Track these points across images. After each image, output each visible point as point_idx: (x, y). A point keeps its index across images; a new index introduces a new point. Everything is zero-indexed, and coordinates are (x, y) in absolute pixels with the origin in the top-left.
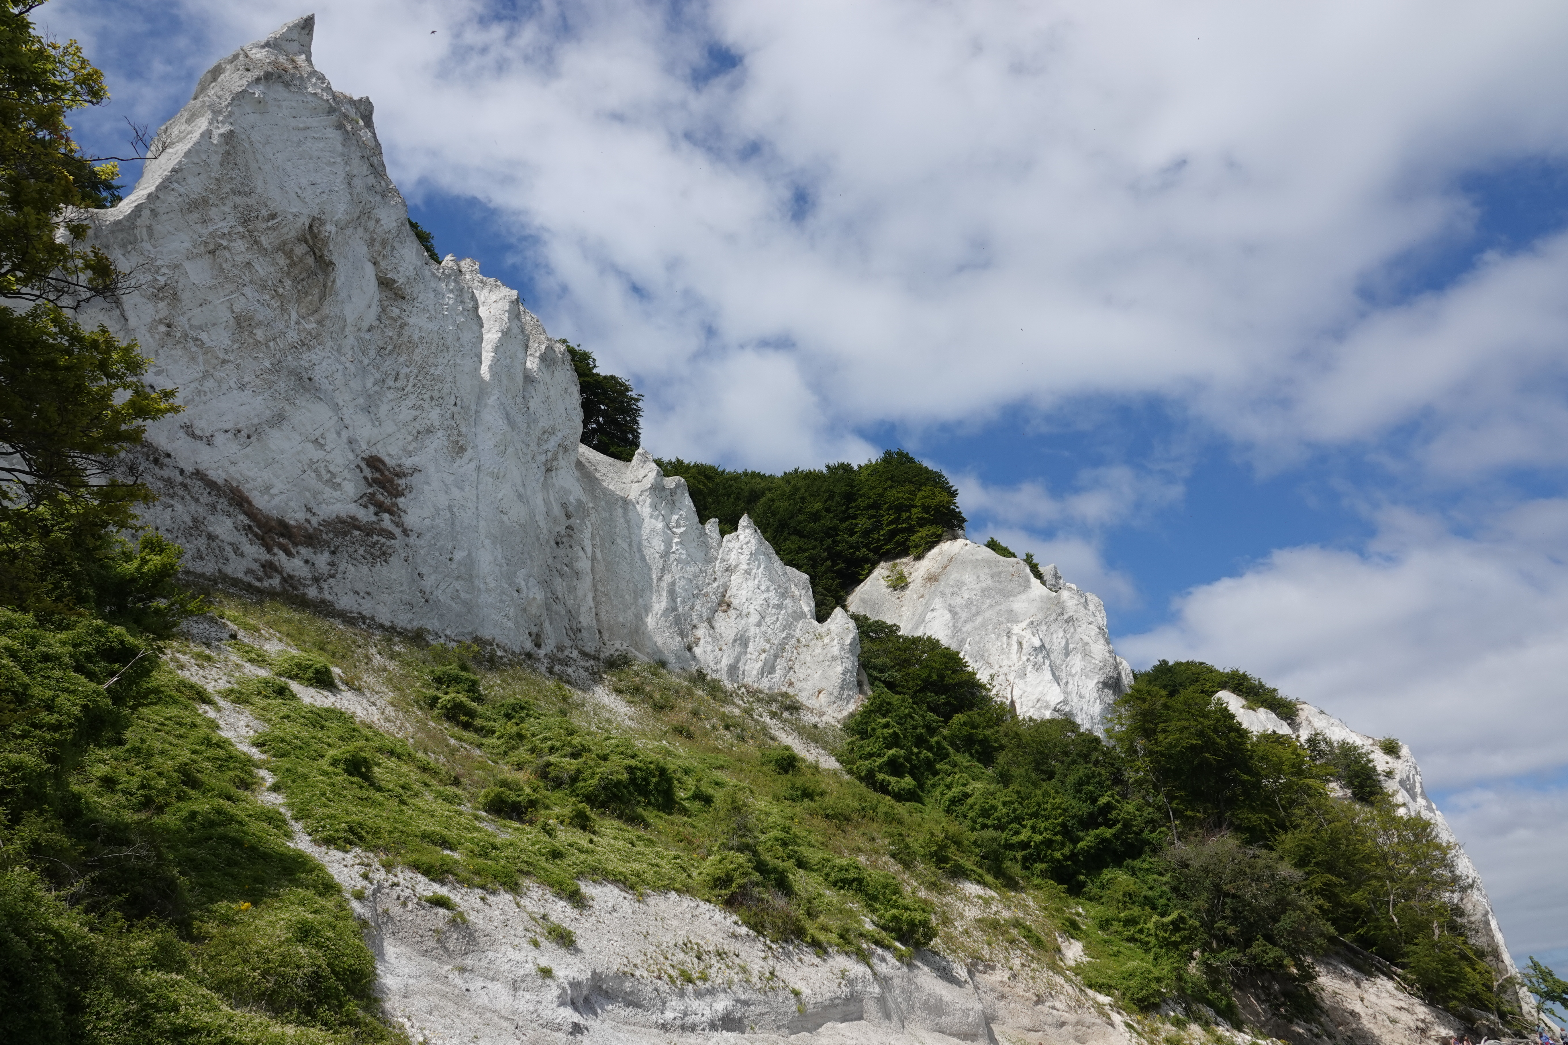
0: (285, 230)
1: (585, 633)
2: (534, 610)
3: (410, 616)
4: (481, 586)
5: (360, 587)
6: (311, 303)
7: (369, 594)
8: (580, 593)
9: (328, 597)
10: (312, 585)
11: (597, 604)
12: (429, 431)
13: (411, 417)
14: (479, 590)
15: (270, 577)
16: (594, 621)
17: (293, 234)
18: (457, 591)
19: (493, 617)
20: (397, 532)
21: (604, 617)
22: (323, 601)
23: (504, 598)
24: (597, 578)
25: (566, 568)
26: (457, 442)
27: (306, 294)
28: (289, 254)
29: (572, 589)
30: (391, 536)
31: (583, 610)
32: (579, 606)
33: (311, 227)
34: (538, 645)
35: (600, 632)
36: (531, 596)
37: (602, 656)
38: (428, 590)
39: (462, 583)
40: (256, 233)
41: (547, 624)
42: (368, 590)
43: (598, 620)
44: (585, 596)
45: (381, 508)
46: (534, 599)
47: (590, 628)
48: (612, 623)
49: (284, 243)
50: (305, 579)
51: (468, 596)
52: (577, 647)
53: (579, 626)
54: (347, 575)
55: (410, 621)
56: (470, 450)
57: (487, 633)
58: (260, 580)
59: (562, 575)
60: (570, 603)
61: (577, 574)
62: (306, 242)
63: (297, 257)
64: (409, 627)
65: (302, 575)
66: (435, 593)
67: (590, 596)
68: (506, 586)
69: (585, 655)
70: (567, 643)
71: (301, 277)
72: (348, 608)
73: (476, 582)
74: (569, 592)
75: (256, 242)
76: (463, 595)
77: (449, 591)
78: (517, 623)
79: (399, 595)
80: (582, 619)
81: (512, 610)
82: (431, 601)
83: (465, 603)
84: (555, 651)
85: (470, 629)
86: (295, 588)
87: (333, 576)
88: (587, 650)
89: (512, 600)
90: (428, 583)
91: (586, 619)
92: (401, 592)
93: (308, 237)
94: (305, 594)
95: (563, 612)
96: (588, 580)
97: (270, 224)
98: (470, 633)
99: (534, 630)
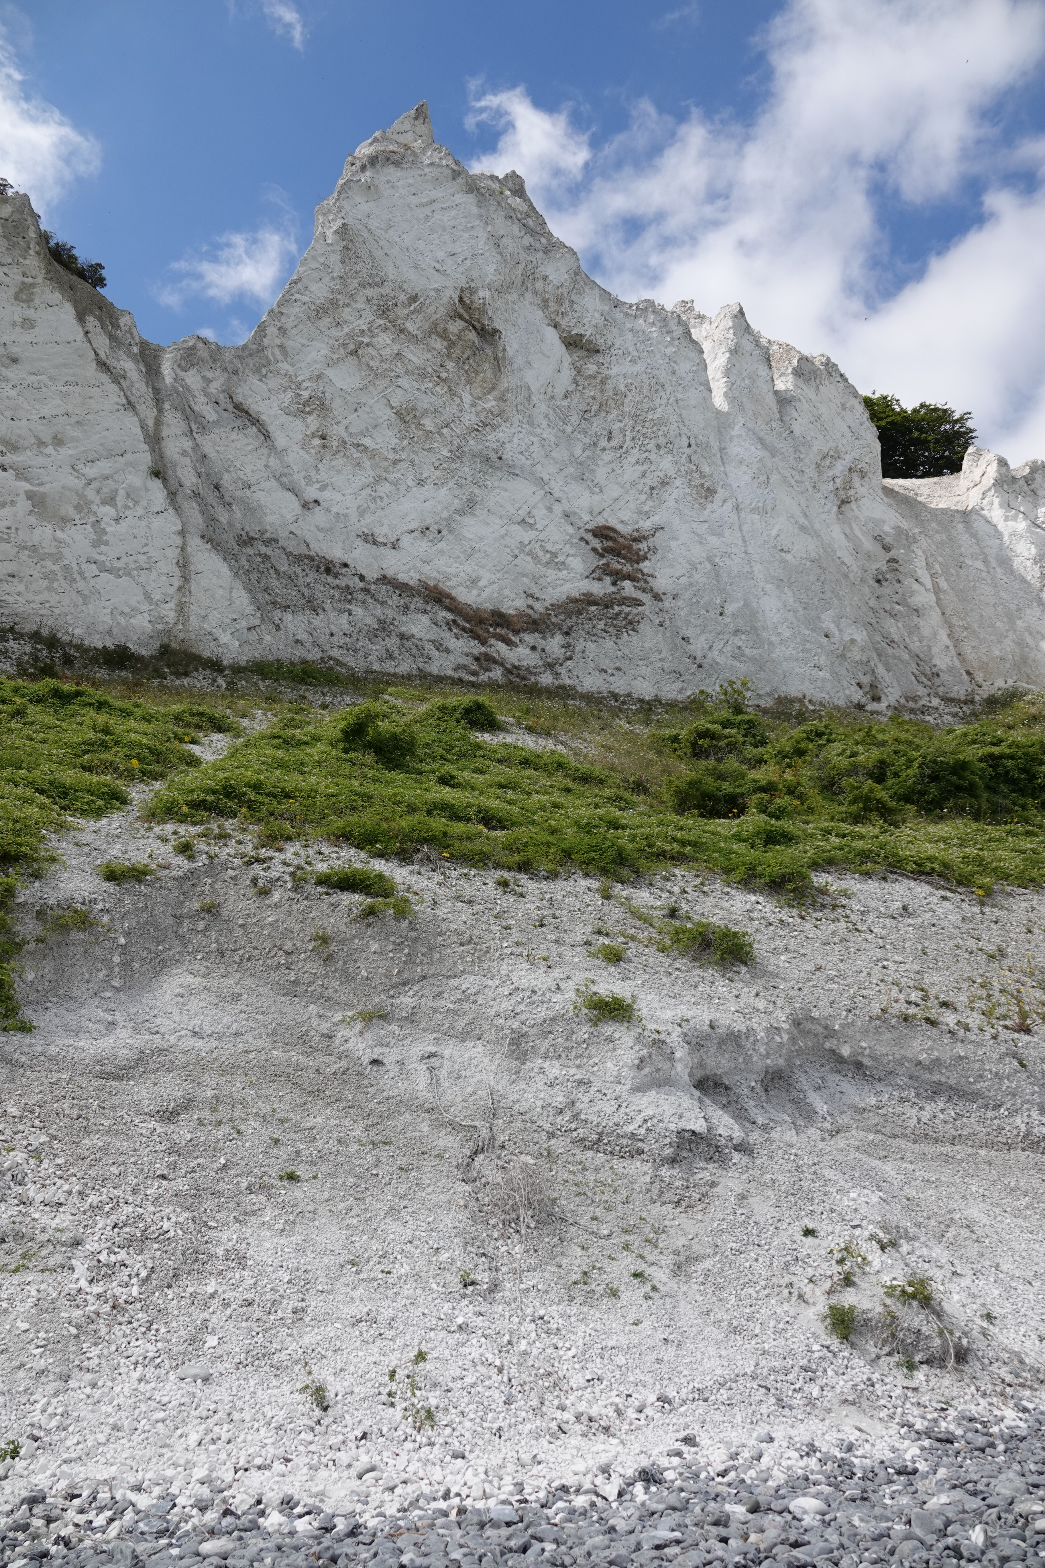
0: (431, 309)
1: (945, 677)
2: (856, 655)
3: (679, 684)
4: (773, 639)
5: (607, 664)
6: (484, 380)
7: (618, 669)
8: (926, 632)
9: (568, 682)
10: (545, 672)
11: (957, 643)
12: (664, 483)
13: (638, 474)
14: (770, 643)
15: (487, 670)
16: (956, 662)
17: (441, 312)
18: (739, 648)
19: (798, 670)
20: (645, 598)
21: (970, 655)
22: (562, 687)
23: (808, 646)
24: (948, 612)
25: (897, 607)
26: (702, 485)
27: (476, 372)
28: (444, 335)
29: (914, 630)
30: (638, 603)
31: (935, 650)
32: (929, 647)
33: (461, 299)
34: (876, 699)
35: (968, 673)
36: (847, 638)
37: (977, 698)
38: (699, 654)
39: (744, 637)
40: (399, 322)
41: (881, 670)
42: (618, 665)
43: (963, 661)
44: (935, 634)
45: (618, 577)
46: (853, 641)
47: (951, 670)
48: (985, 659)
49: (436, 324)
50: (535, 667)
51: (755, 652)
52: (937, 695)
53: (935, 670)
54: (587, 652)
55: (680, 691)
56: (721, 491)
57: (793, 689)
58: (475, 674)
59: (894, 616)
60: (915, 646)
61: (917, 611)
62: (461, 317)
63: (454, 334)
64: (680, 697)
65: (531, 664)
66: (709, 655)
67: (943, 635)
68: (807, 632)
69: (948, 700)
70: (921, 691)
71: (465, 356)
72: (595, 689)
73: (765, 635)
74: (910, 634)
75: (402, 331)
76: (748, 652)
77: (728, 648)
78: (834, 673)
79: (659, 664)
80: (936, 661)
81: (823, 658)
82: (704, 665)
83: (752, 660)
84: (903, 701)
85: (768, 689)
86: (523, 678)
87: (570, 658)
88: (953, 695)
89: (821, 646)
90: (698, 646)
91: (942, 661)
92: (661, 660)
93: (462, 311)
94: (537, 683)
95: (906, 656)
96: (935, 616)
97: (412, 308)
98: (770, 694)
99: (866, 680)
